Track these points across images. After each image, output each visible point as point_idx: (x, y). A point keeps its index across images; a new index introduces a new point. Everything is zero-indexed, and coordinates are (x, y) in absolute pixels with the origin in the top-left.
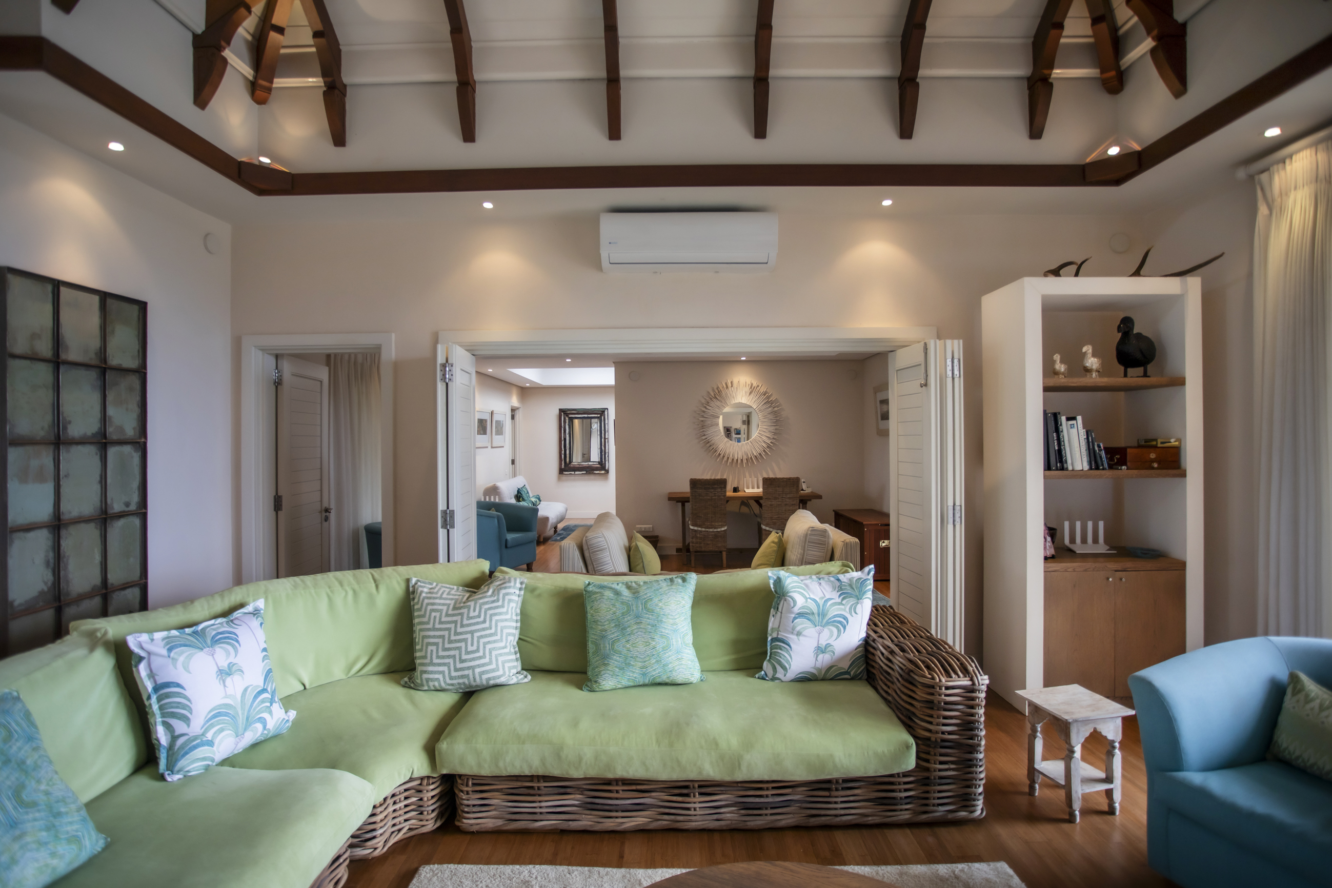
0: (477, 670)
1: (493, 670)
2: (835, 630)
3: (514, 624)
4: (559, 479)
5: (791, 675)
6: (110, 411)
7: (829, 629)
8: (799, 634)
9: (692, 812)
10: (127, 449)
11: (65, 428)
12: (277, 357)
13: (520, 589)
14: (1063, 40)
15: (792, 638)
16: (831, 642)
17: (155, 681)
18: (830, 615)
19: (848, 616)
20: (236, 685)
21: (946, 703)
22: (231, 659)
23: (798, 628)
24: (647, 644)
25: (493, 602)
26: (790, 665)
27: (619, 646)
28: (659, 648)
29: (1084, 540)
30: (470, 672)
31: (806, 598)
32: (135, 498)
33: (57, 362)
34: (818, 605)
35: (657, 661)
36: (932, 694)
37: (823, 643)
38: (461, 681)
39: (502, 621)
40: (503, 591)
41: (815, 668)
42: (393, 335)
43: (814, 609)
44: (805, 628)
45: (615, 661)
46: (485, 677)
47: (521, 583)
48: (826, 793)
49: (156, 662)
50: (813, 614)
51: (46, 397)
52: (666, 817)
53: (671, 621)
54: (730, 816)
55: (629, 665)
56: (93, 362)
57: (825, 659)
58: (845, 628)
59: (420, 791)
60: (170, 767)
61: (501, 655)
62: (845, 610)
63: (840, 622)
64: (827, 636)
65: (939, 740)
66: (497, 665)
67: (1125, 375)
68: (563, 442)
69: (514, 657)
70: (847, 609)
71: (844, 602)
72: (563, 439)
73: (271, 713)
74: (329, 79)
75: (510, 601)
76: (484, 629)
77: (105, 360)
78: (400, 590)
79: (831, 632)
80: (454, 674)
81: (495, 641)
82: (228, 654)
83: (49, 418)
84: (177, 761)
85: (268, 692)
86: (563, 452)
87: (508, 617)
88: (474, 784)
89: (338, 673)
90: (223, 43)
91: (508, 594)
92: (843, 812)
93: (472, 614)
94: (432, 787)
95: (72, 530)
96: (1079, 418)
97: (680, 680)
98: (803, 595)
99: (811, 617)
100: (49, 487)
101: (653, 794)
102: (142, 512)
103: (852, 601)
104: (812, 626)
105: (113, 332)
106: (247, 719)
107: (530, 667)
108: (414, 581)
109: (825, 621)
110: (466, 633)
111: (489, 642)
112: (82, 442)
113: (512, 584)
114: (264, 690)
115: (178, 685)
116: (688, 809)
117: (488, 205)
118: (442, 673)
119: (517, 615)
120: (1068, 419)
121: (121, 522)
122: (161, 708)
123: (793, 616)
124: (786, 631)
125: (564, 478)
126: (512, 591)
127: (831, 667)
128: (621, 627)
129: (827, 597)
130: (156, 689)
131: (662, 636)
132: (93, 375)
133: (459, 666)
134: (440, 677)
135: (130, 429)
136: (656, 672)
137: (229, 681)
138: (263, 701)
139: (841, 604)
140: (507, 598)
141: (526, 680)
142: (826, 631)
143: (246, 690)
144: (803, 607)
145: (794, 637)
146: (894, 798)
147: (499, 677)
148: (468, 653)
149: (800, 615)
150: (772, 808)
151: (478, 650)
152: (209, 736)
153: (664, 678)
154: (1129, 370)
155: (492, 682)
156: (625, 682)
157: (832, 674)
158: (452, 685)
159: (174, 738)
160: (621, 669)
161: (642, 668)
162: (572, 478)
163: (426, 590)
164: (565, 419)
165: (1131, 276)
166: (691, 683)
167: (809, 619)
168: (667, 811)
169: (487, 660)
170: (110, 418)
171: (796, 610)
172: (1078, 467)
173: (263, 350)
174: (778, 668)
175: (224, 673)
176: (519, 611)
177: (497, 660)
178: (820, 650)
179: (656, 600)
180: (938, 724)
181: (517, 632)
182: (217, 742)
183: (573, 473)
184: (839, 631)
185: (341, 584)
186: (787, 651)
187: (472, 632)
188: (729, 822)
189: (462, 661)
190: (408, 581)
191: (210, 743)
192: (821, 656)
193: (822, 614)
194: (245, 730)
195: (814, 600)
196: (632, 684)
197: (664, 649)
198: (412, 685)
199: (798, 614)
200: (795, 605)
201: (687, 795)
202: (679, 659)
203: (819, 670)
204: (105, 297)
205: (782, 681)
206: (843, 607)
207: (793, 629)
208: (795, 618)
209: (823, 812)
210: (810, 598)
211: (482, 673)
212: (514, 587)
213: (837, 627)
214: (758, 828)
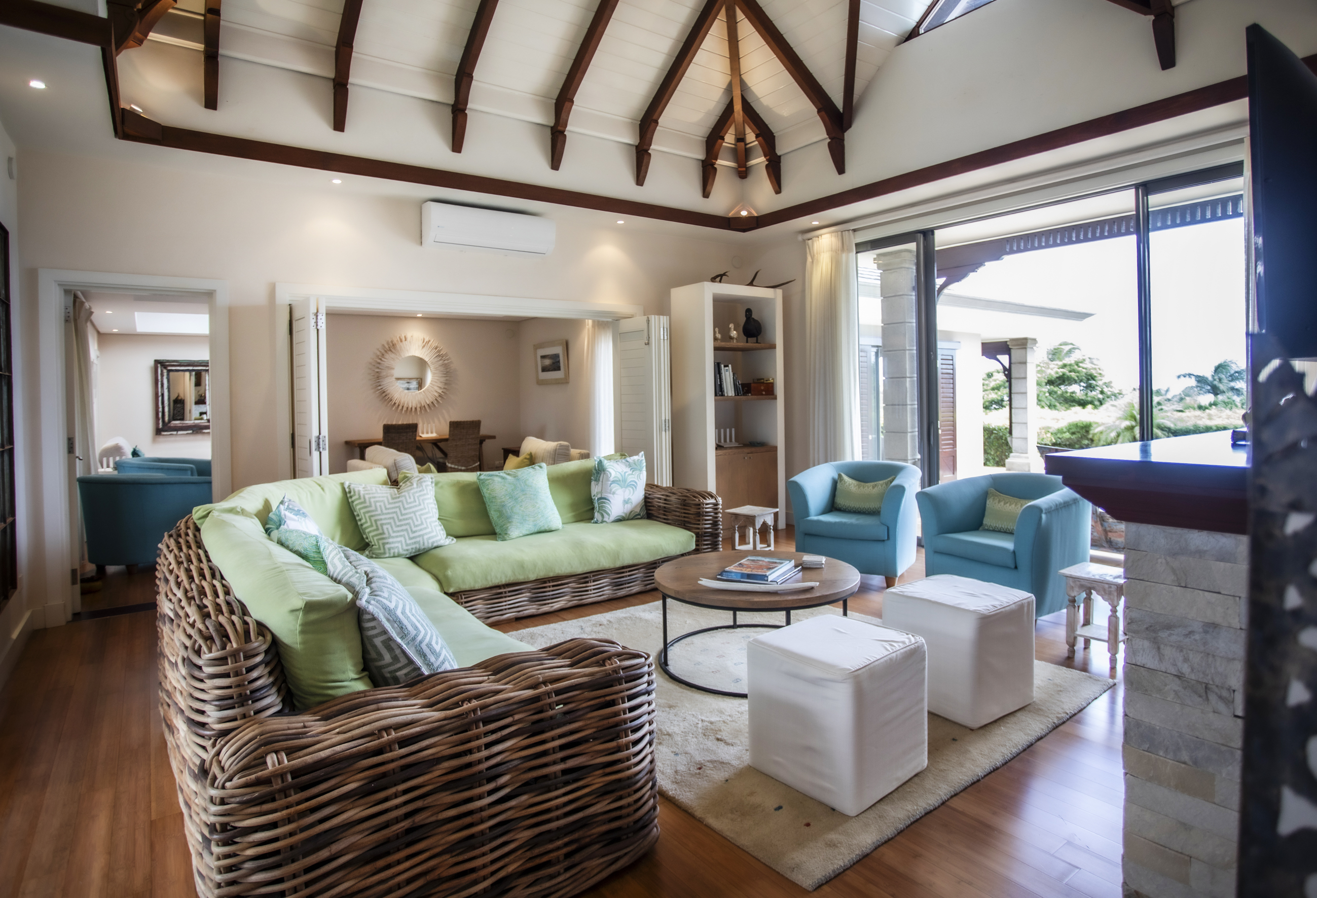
0: (425, 537)
2: (631, 490)
4: (154, 441)
5: (612, 518)
7: (628, 489)
8: (614, 493)
14: (724, 144)
15: (610, 496)
16: (630, 497)
18: (628, 481)
19: (637, 481)
21: (706, 513)
23: (613, 490)
24: (533, 506)
26: (611, 512)
27: (516, 510)
29: (725, 441)
30: (418, 539)
31: (615, 472)
34: (622, 476)
35: (541, 517)
37: (627, 498)
38: (414, 546)
39: (429, 504)
41: (623, 513)
44: (617, 490)
45: (516, 519)
46: (431, 541)
50: (620, 481)
55: (525, 520)
57: (628, 507)
58: (636, 488)
61: (435, 526)
62: (635, 478)
63: (633, 485)
64: (628, 493)
67: (747, 342)
68: (160, 399)
69: (441, 527)
71: (634, 473)
72: (160, 394)
78: (339, 492)
79: (630, 491)
80: (409, 542)
81: (426, 518)
86: (160, 410)
88: (465, 598)
96: (730, 366)
97: (553, 529)
98: (613, 471)
99: (619, 483)
102: (9, 448)
103: (636, 472)
104: (620, 488)
107: (450, 533)
108: (342, 483)
109: (626, 484)
110: (410, 513)
118: (400, 542)
119: (434, 498)
120: (725, 366)
123: (610, 483)
124: (606, 492)
125: (161, 439)
127: (631, 512)
128: (514, 498)
129: (625, 471)
133: (412, 535)
134: (399, 545)
139: (632, 474)
141: (453, 542)
142: (627, 491)
144: (615, 477)
145: (611, 495)
147: (437, 541)
148: (415, 526)
149: (614, 482)
153: (546, 528)
154: (749, 339)
155: (435, 545)
156: (524, 532)
157: (631, 516)
158: (405, 550)
160: (521, 523)
161: (534, 521)
162: (172, 438)
164: (162, 371)
165: (748, 285)
166: (558, 529)
167: (618, 484)
171: (612, 479)
172: (730, 395)
174: (605, 515)
178: (626, 502)
180: (704, 524)
181: (437, 510)
183: (175, 433)
184: (633, 490)
186: (609, 504)
192: (626, 505)
193: (624, 481)
195: (619, 473)
196: (528, 533)
199: (613, 481)
200: (610, 476)
201: (586, 582)
203: (626, 514)
205: (607, 522)
206: (632, 476)
207: (611, 490)
208: (611, 484)
210: (617, 472)
211: (429, 538)
213: (632, 488)
214: (622, 596)
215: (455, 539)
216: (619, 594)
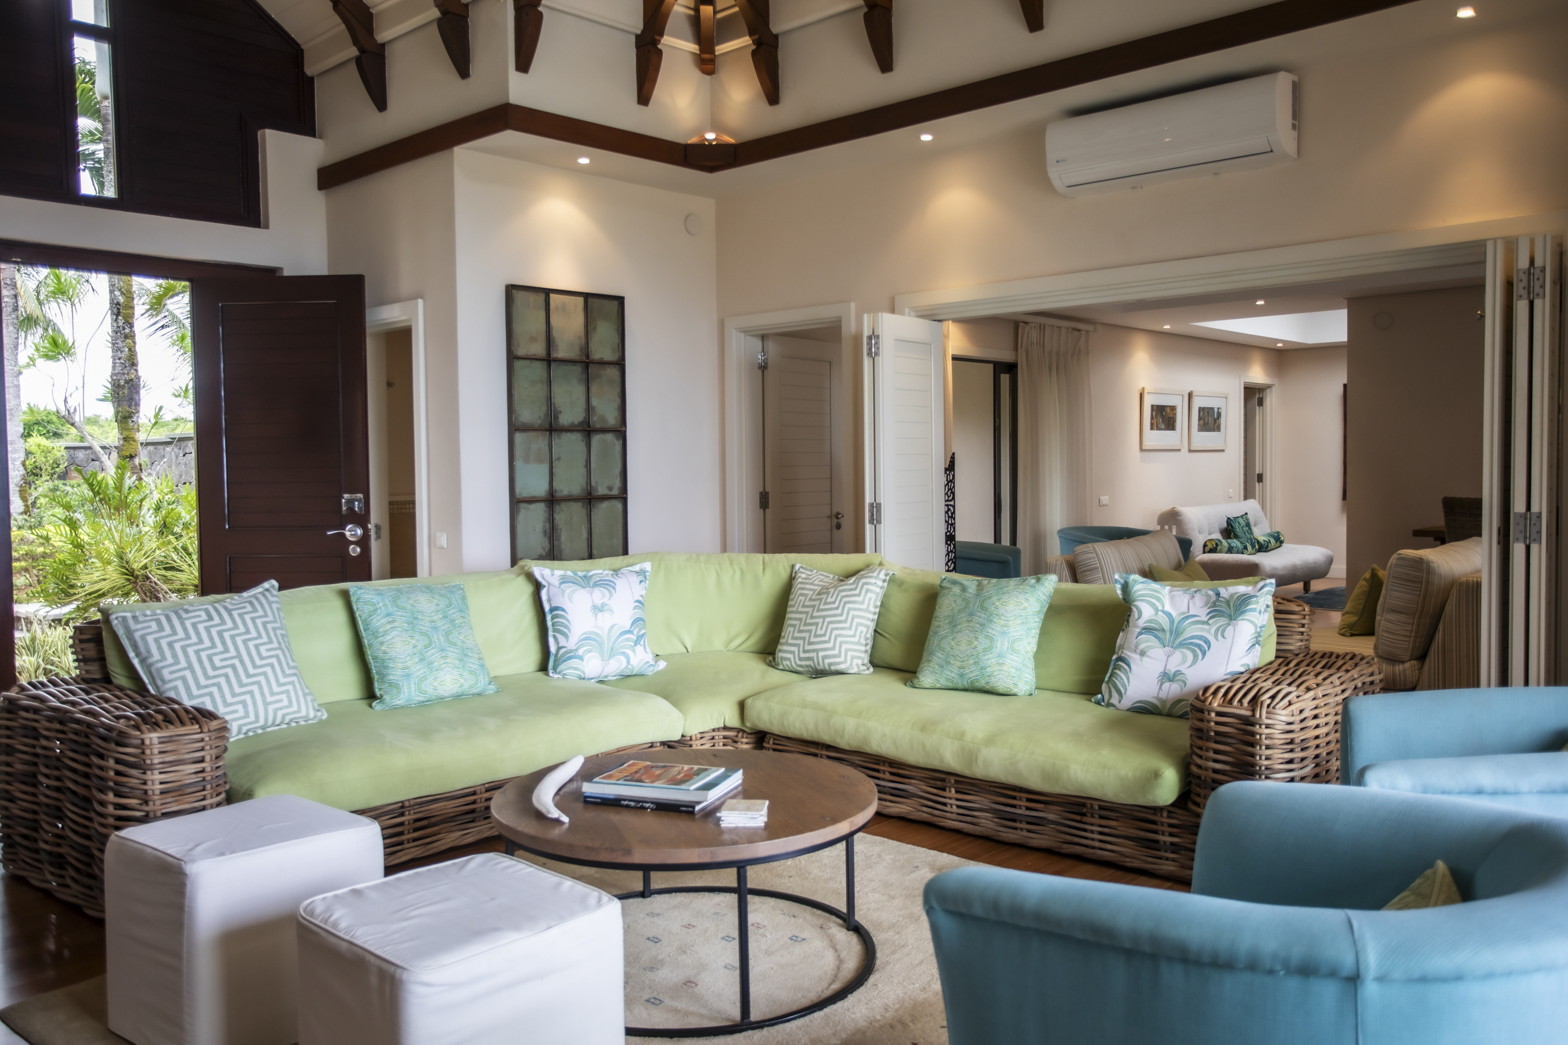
0: (821, 654)
1: (834, 656)
2: (1190, 656)
3: (871, 616)
5: (1127, 702)
6: (594, 402)
7: (1182, 652)
8: (1143, 654)
9: (948, 808)
10: (610, 437)
11: (556, 418)
12: (763, 337)
13: (884, 581)
15: (1133, 657)
16: (1183, 668)
17: (551, 605)
18: (1187, 634)
19: (1211, 639)
20: (605, 621)
21: (1217, 733)
22: (605, 600)
23: (1142, 647)
24: (970, 643)
25: (851, 590)
26: (1126, 689)
27: (944, 644)
28: (980, 648)
31: (1157, 610)
32: (617, 484)
33: (549, 360)
34: (1172, 621)
35: (975, 663)
36: (1202, 720)
37: (1172, 669)
38: (808, 663)
39: (855, 609)
40: (864, 580)
41: (1157, 698)
42: (853, 305)
43: (1166, 624)
44: (1150, 647)
45: (938, 658)
46: (827, 661)
47: (886, 575)
48: (1078, 818)
49: (553, 590)
50: (1163, 630)
51: (540, 390)
52: (925, 809)
53: (1003, 622)
54: (987, 823)
55: (948, 663)
56: (577, 358)
57: (1172, 690)
58: (1204, 653)
59: (736, 742)
60: (555, 669)
61: (846, 642)
62: (1209, 631)
63: (1199, 646)
64: (1178, 661)
65: (1209, 780)
66: (840, 652)
69: (863, 648)
70: (1213, 631)
71: (1211, 622)
73: (634, 651)
74: (756, 37)
75: (868, 591)
76: (835, 615)
77: (588, 356)
78: (784, 575)
79: (1185, 656)
80: (802, 655)
81: (843, 629)
82: (604, 596)
83: (544, 408)
84: (559, 665)
85: (633, 634)
87: (864, 607)
88: (774, 744)
89: (718, 644)
90: (657, 37)
91: (867, 584)
92: (1097, 844)
93: (829, 600)
94: (745, 740)
95: (564, 506)
97: (1001, 687)
98: (1153, 605)
99: (1160, 634)
100: (545, 468)
101: (913, 781)
102: (622, 496)
103: (1222, 621)
104: (1160, 645)
105: (595, 329)
106: (612, 649)
107: (877, 663)
108: (797, 567)
109: (1178, 641)
110: (819, 617)
111: (837, 629)
112: (570, 429)
113: (875, 574)
114: (629, 632)
115: (563, 610)
116: (945, 804)
117: (926, 138)
118: (793, 653)
119: (876, 607)
121: (605, 505)
122: (553, 625)
123: (1138, 630)
124: (1130, 650)
126: (872, 581)
127: (1179, 701)
128: (953, 624)
129: (1191, 613)
130: (552, 610)
131: (987, 637)
132: (577, 370)
133: (807, 647)
134: (791, 656)
135: (612, 420)
136: (972, 674)
137: (600, 615)
138: (628, 640)
139: (1207, 623)
140: (866, 587)
142: (1178, 655)
143: (613, 626)
144: (1150, 621)
145: (1136, 657)
146: (1157, 842)
147: (839, 663)
148: (816, 636)
149: (1147, 630)
150: (1028, 823)
151: (824, 635)
152: (580, 652)
153: (982, 683)
155: (833, 668)
156: (943, 682)
157: (1179, 710)
158: (801, 666)
159: (559, 648)
160: (941, 666)
161: (960, 668)
163: (804, 576)
166: (1015, 695)
167: (1156, 637)
168: (930, 804)
169: (830, 645)
170: (593, 408)
171: (1141, 623)
173: (746, 331)
174: (1113, 691)
175: (598, 609)
176: (879, 603)
177: (840, 647)
178: (1167, 677)
179: (995, 599)
180: (1207, 759)
181: (872, 626)
182: (586, 658)
184: (1196, 656)
185: (731, 563)
186: (1126, 673)
187: (824, 617)
188: (984, 829)
189: (810, 643)
190: (793, 566)
191: (581, 658)
192: (1166, 685)
193: (1176, 632)
194: (610, 657)
195: (1169, 615)
196: (950, 685)
197: (985, 650)
198: (773, 664)
199: (1145, 628)
200: (1139, 617)
201: (944, 790)
202: (1000, 664)
203: (1163, 702)
204: (587, 296)
205: (1118, 709)
206: (1207, 627)
207: (1136, 647)
208: (1140, 634)
209: (1077, 840)
210: (1163, 611)
211: (824, 657)
212: (876, 578)
213: (1194, 652)
214: (1007, 840)
215: (871, 669)
216: (1004, 835)
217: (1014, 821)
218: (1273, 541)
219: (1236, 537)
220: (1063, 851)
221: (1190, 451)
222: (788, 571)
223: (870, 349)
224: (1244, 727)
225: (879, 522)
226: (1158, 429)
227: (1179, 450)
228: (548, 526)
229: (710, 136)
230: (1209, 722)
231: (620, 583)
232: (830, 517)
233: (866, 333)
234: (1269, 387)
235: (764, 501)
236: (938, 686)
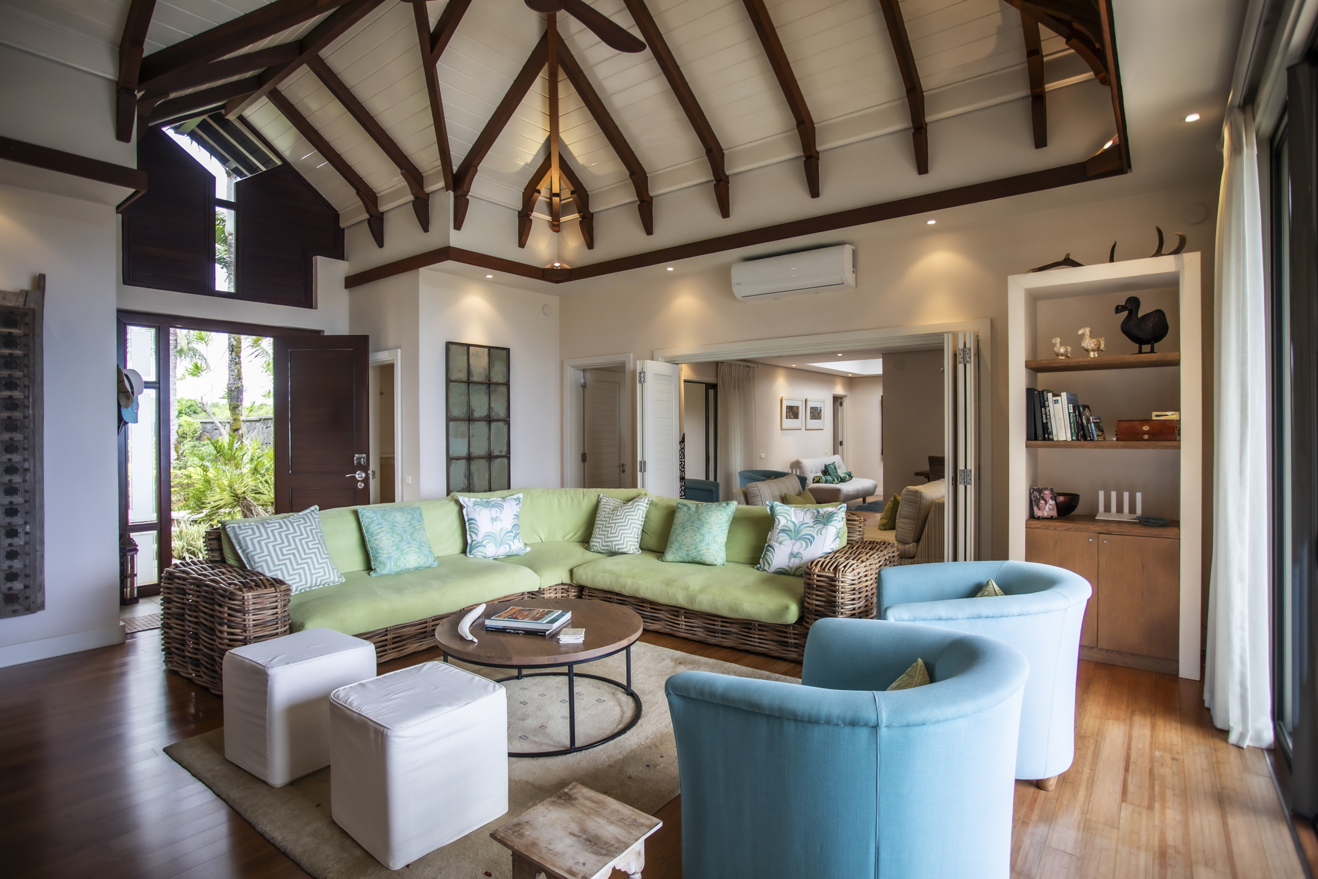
0: (614, 543)
1: (621, 544)
2: (804, 544)
3: (640, 523)
5: (773, 569)
6: (493, 405)
7: (801, 543)
8: (781, 543)
9: (680, 626)
10: (501, 424)
11: (472, 413)
12: (584, 370)
13: (647, 504)
15: (776, 545)
16: (801, 551)
17: (468, 517)
18: (803, 533)
19: (815, 535)
20: (498, 526)
21: (817, 586)
22: (498, 515)
23: (780, 539)
24: (692, 537)
25: (630, 508)
26: (772, 562)
27: (679, 538)
28: (697, 540)
29: (1107, 509)
30: (610, 544)
31: (788, 520)
32: (505, 449)
33: (469, 382)
34: (795, 526)
35: (695, 548)
36: (810, 579)
37: (795, 551)
38: (607, 548)
39: (632, 519)
40: (636, 504)
41: (788, 566)
42: (631, 354)
43: (792, 527)
44: (784, 540)
45: (675, 545)
46: (617, 547)
47: (648, 501)
48: (747, 631)
49: (469, 509)
50: (791, 531)
51: (464, 399)
52: (668, 627)
53: (709, 527)
54: (701, 634)
55: (681, 548)
56: (484, 382)
57: (795, 562)
58: (811, 543)
59: (568, 591)
60: (470, 552)
61: (627, 537)
62: (814, 531)
63: (809, 539)
64: (798, 547)
65: (813, 610)
66: (624, 542)
69: (636, 540)
70: (816, 531)
71: (815, 526)
73: (513, 542)
74: (582, 214)
75: (638, 509)
76: (621, 522)
77: (490, 380)
78: (594, 500)
79: (801, 544)
80: (604, 544)
81: (625, 529)
82: (497, 512)
83: (466, 408)
84: (472, 550)
85: (513, 533)
87: (637, 518)
88: (588, 592)
89: (559, 537)
90: (529, 213)
91: (638, 505)
92: (757, 644)
93: (618, 514)
94: (573, 590)
95: (476, 461)
96: (1064, 395)
97: (708, 562)
98: (785, 518)
99: (789, 533)
100: (466, 440)
101: (662, 612)
102: (508, 456)
103: (820, 526)
104: (789, 539)
105: (494, 366)
106: (501, 541)
107: (644, 548)
108: (601, 496)
109: (798, 537)
110: (613, 523)
111: (622, 530)
112: (479, 420)
113: (642, 500)
114: (511, 532)
115: (475, 520)
116: (679, 624)
117: (670, 269)
118: (599, 542)
119: (643, 518)
120: (1054, 395)
121: (498, 460)
122: (469, 528)
123: (778, 531)
124: (774, 541)
126: (641, 504)
127: (799, 568)
128: (683, 527)
129: (805, 522)
130: (469, 520)
131: (701, 534)
132: (484, 387)
133: (606, 540)
134: (598, 544)
135: (502, 414)
136: (693, 554)
137: (495, 523)
138: (510, 536)
139: (813, 527)
140: (637, 507)
141: (638, 553)
142: (798, 544)
143: (502, 529)
144: (784, 526)
145: (777, 545)
146: (788, 642)
147: (623, 548)
148: (611, 533)
149: (783, 531)
150: (722, 634)
151: (615, 533)
152: (484, 543)
153: (698, 559)
155: (620, 551)
156: (678, 559)
157: (799, 573)
158: (603, 550)
159: (473, 541)
160: (677, 550)
161: (687, 551)
163: (605, 501)
166: (715, 565)
167: (787, 534)
168: (671, 624)
169: (619, 538)
170: (492, 408)
171: (780, 527)
172: (1062, 437)
173: (575, 367)
174: (766, 563)
175: (494, 520)
176: (644, 516)
177: (624, 539)
178: (793, 555)
179: (705, 514)
180: (812, 599)
181: (641, 528)
182: (487, 546)
184: (807, 544)
185: (566, 494)
186: (772, 553)
187: (615, 523)
188: (699, 637)
189: (608, 537)
190: (599, 495)
191: (485, 546)
192: (793, 560)
193: (797, 532)
194: (500, 546)
195: (794, 523)
196: (682, 560)
197: (700, 541)
198: (588, 548)
199: (782, 530)
200: (779, 524)
201: (678, 617)
202: (707, 549)
203: (791, 568)
204: (490, 348)
205: (768, 573)
206: (813, 529)
207: (777, 539)
208: (779, 533)
209: (747, 642)
210: (791, 521)
211: (615, 545)
212: (643, 502)
213: (806, 542)
215: (640, 551)
217: (715, 633)
218: (847, 476)
219: (829, 475)
220: (740, 648)
221: (806, 430)
222: (597, 498)
223: (641, 379)
224: (831, 582)
225: (645, 471)
226: (790, 418)
227: (800, 429)
228: (467, 472)
229: (557, 265)
230: (813, 580)
231: (506, 505)
232: (619, 466)
233: (638, 370)
234: (845, 396)
235: (584, 458)
236: (676, 560)
